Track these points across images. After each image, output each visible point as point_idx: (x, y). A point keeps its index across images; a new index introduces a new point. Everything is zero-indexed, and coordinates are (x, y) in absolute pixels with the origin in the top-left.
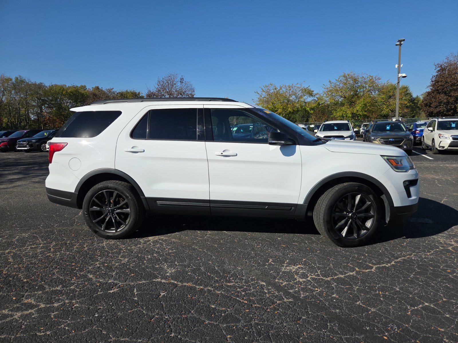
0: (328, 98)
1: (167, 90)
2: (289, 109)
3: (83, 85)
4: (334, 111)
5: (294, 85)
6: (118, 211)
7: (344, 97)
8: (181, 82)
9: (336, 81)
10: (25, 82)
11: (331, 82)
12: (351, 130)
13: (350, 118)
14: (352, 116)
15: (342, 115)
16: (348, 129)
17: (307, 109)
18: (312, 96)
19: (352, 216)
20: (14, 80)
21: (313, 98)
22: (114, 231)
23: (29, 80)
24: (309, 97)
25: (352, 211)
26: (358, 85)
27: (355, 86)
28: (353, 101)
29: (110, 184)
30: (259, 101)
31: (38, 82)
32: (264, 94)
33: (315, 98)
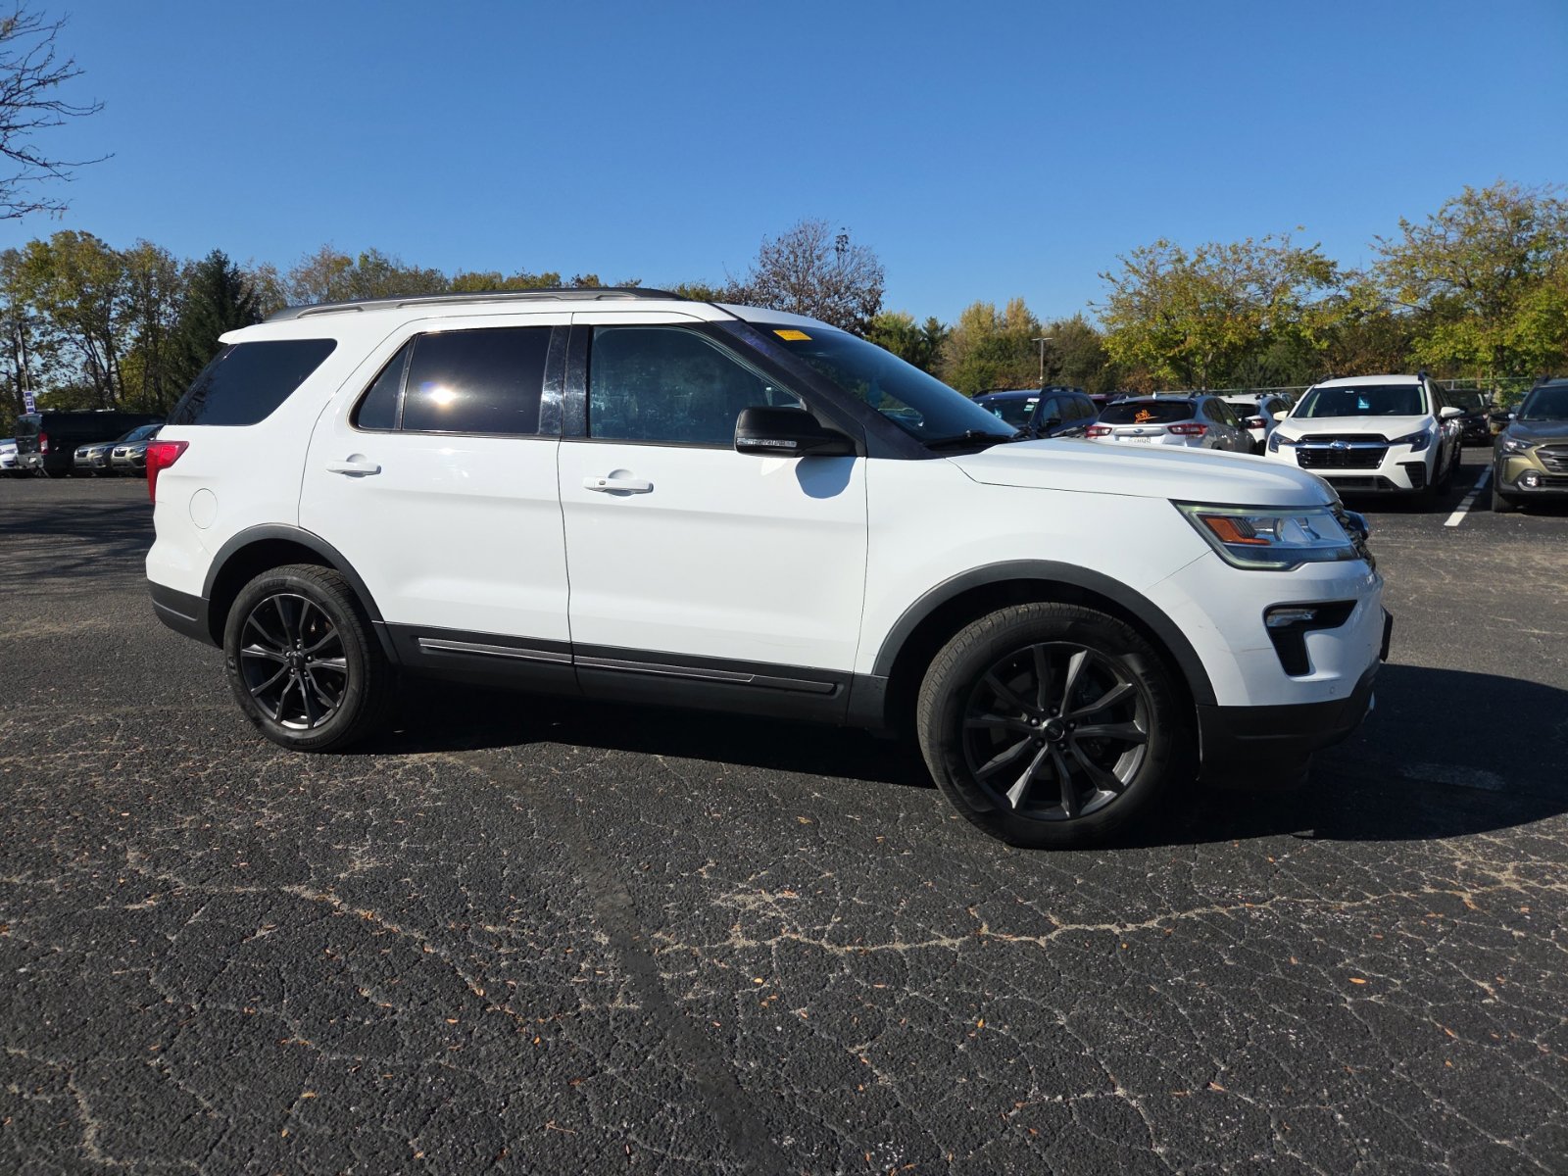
0: (1398, 290)
1: (793, 280)
2: (1230, 336)
3: (551, 273)
4: (1419, 341)
5: (1255, 244)
6: (317, 662)
7: (1463, 285)
8: (837, 249)
9: (1430, 222)
10: (386, 269)
11: (1411, 227)
12: (1427, 413)
13: (1490, 369)
14: (1496, 358)
15: (1454, 353)
16: (1416, 409)
17: (1302, 334)
18: (1330, 281)
19: (1052, 730)
20: (357, 264)
21: (1333, 291)
22: (306, 726)
23: (398, 260)
24: (1314, 289)
25: (1055, 711)
26: (1530, 234)
27: (1515, 239)
28: (1503, 300)
29: (291, 575)
30: (1115, 309)
31: (423, 269)
32: (1136, 283)
33: (1343, 293)
